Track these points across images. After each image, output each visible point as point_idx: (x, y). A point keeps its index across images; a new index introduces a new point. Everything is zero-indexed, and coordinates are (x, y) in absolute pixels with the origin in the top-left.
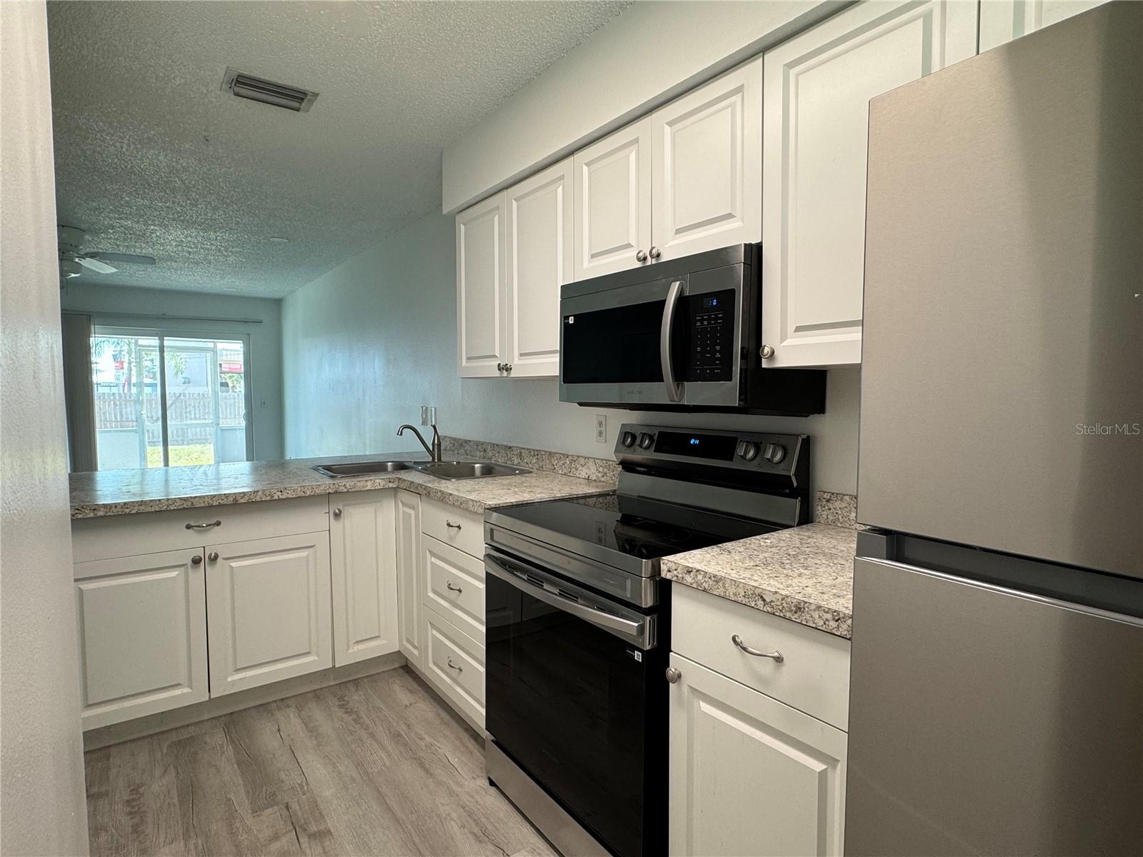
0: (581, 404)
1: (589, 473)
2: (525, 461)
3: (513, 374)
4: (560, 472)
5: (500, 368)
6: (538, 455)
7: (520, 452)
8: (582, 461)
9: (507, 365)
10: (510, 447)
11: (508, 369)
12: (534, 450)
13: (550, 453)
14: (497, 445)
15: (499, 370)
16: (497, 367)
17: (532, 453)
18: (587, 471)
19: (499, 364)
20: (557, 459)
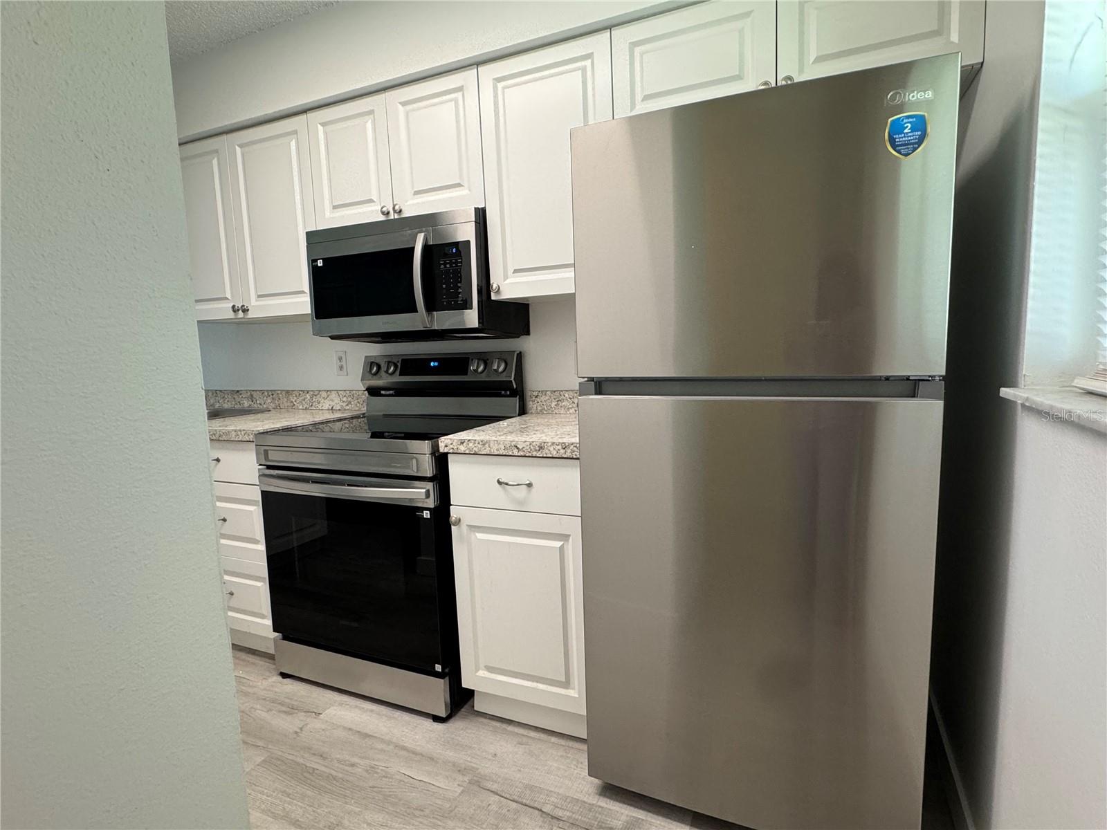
0: (333, 338)
1: (333, 404)
2: (258, 402)
3: (251, 315)
4: (301, 407)
5: (234, 309)
6: (273, 395)
7: (252, 395)
8: (324, 394)
9: (243, 306)
10: (238, 391)
11: (245, 311)
12: (267, 391)
13: (287, 392)
14: (221, 391)
15: (234, 311)
16: (231, 310)
17: (266, 394)
18: (331, 403)
19: (233, 307)
20: (296, 396)
